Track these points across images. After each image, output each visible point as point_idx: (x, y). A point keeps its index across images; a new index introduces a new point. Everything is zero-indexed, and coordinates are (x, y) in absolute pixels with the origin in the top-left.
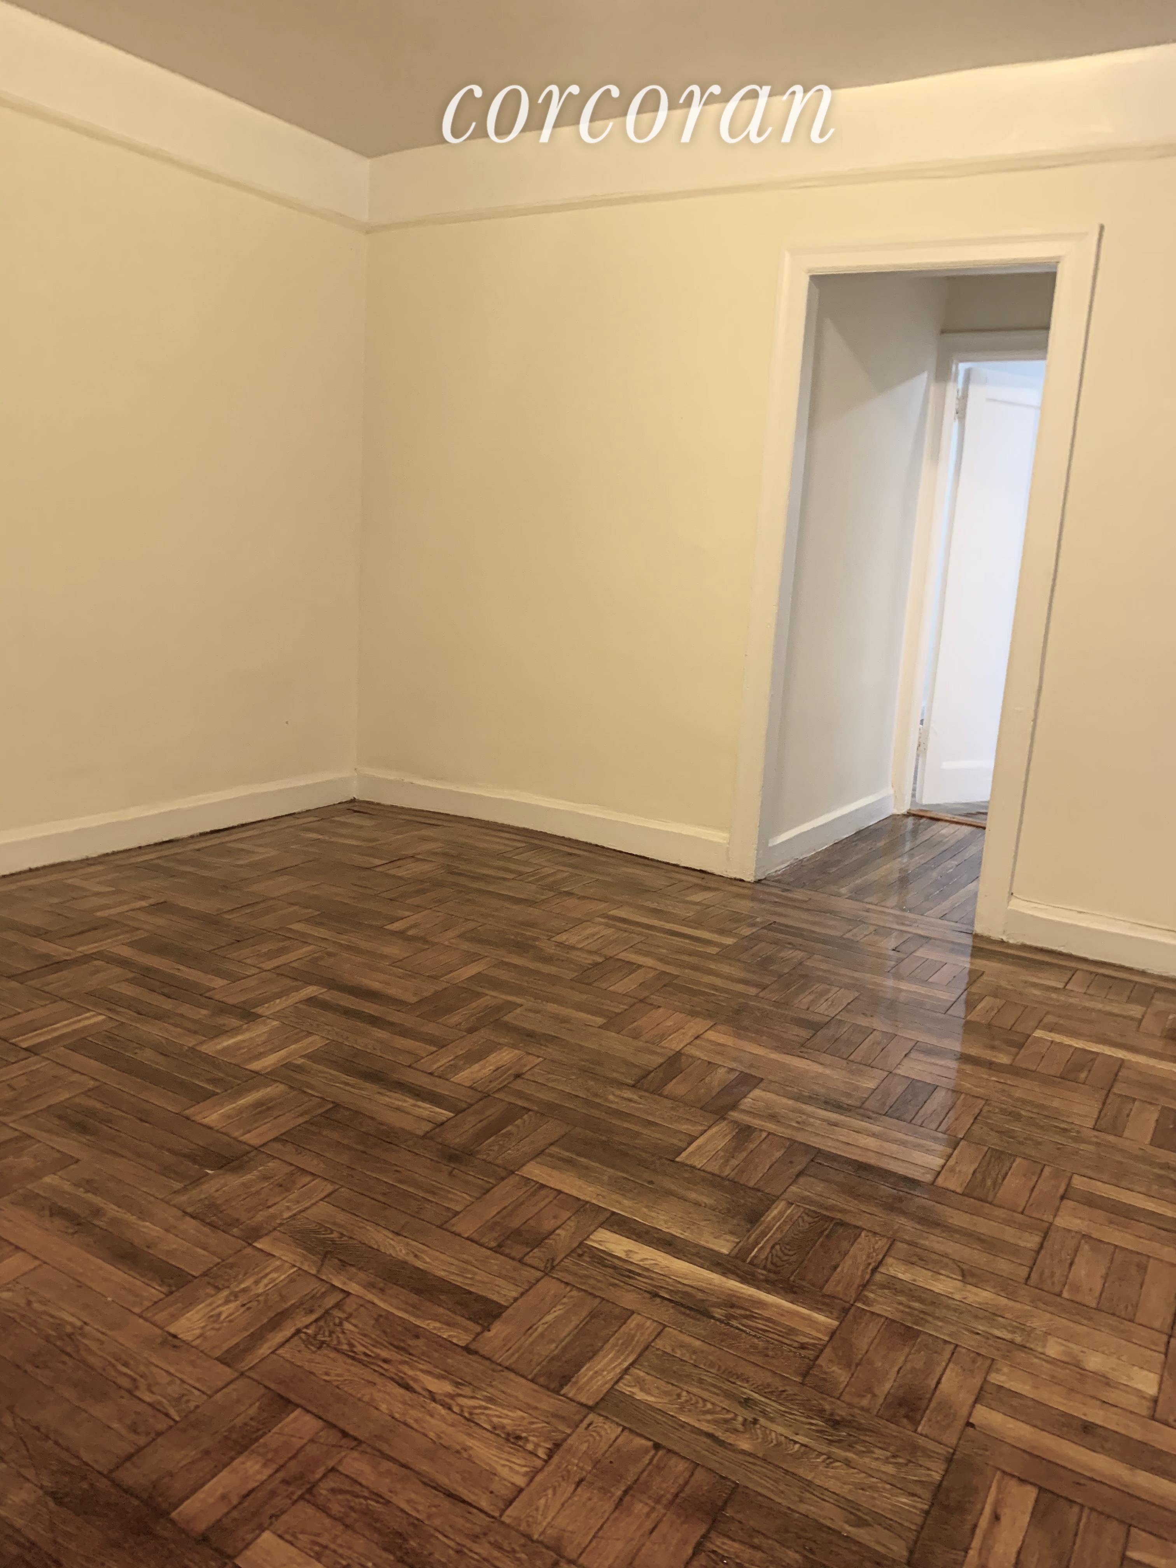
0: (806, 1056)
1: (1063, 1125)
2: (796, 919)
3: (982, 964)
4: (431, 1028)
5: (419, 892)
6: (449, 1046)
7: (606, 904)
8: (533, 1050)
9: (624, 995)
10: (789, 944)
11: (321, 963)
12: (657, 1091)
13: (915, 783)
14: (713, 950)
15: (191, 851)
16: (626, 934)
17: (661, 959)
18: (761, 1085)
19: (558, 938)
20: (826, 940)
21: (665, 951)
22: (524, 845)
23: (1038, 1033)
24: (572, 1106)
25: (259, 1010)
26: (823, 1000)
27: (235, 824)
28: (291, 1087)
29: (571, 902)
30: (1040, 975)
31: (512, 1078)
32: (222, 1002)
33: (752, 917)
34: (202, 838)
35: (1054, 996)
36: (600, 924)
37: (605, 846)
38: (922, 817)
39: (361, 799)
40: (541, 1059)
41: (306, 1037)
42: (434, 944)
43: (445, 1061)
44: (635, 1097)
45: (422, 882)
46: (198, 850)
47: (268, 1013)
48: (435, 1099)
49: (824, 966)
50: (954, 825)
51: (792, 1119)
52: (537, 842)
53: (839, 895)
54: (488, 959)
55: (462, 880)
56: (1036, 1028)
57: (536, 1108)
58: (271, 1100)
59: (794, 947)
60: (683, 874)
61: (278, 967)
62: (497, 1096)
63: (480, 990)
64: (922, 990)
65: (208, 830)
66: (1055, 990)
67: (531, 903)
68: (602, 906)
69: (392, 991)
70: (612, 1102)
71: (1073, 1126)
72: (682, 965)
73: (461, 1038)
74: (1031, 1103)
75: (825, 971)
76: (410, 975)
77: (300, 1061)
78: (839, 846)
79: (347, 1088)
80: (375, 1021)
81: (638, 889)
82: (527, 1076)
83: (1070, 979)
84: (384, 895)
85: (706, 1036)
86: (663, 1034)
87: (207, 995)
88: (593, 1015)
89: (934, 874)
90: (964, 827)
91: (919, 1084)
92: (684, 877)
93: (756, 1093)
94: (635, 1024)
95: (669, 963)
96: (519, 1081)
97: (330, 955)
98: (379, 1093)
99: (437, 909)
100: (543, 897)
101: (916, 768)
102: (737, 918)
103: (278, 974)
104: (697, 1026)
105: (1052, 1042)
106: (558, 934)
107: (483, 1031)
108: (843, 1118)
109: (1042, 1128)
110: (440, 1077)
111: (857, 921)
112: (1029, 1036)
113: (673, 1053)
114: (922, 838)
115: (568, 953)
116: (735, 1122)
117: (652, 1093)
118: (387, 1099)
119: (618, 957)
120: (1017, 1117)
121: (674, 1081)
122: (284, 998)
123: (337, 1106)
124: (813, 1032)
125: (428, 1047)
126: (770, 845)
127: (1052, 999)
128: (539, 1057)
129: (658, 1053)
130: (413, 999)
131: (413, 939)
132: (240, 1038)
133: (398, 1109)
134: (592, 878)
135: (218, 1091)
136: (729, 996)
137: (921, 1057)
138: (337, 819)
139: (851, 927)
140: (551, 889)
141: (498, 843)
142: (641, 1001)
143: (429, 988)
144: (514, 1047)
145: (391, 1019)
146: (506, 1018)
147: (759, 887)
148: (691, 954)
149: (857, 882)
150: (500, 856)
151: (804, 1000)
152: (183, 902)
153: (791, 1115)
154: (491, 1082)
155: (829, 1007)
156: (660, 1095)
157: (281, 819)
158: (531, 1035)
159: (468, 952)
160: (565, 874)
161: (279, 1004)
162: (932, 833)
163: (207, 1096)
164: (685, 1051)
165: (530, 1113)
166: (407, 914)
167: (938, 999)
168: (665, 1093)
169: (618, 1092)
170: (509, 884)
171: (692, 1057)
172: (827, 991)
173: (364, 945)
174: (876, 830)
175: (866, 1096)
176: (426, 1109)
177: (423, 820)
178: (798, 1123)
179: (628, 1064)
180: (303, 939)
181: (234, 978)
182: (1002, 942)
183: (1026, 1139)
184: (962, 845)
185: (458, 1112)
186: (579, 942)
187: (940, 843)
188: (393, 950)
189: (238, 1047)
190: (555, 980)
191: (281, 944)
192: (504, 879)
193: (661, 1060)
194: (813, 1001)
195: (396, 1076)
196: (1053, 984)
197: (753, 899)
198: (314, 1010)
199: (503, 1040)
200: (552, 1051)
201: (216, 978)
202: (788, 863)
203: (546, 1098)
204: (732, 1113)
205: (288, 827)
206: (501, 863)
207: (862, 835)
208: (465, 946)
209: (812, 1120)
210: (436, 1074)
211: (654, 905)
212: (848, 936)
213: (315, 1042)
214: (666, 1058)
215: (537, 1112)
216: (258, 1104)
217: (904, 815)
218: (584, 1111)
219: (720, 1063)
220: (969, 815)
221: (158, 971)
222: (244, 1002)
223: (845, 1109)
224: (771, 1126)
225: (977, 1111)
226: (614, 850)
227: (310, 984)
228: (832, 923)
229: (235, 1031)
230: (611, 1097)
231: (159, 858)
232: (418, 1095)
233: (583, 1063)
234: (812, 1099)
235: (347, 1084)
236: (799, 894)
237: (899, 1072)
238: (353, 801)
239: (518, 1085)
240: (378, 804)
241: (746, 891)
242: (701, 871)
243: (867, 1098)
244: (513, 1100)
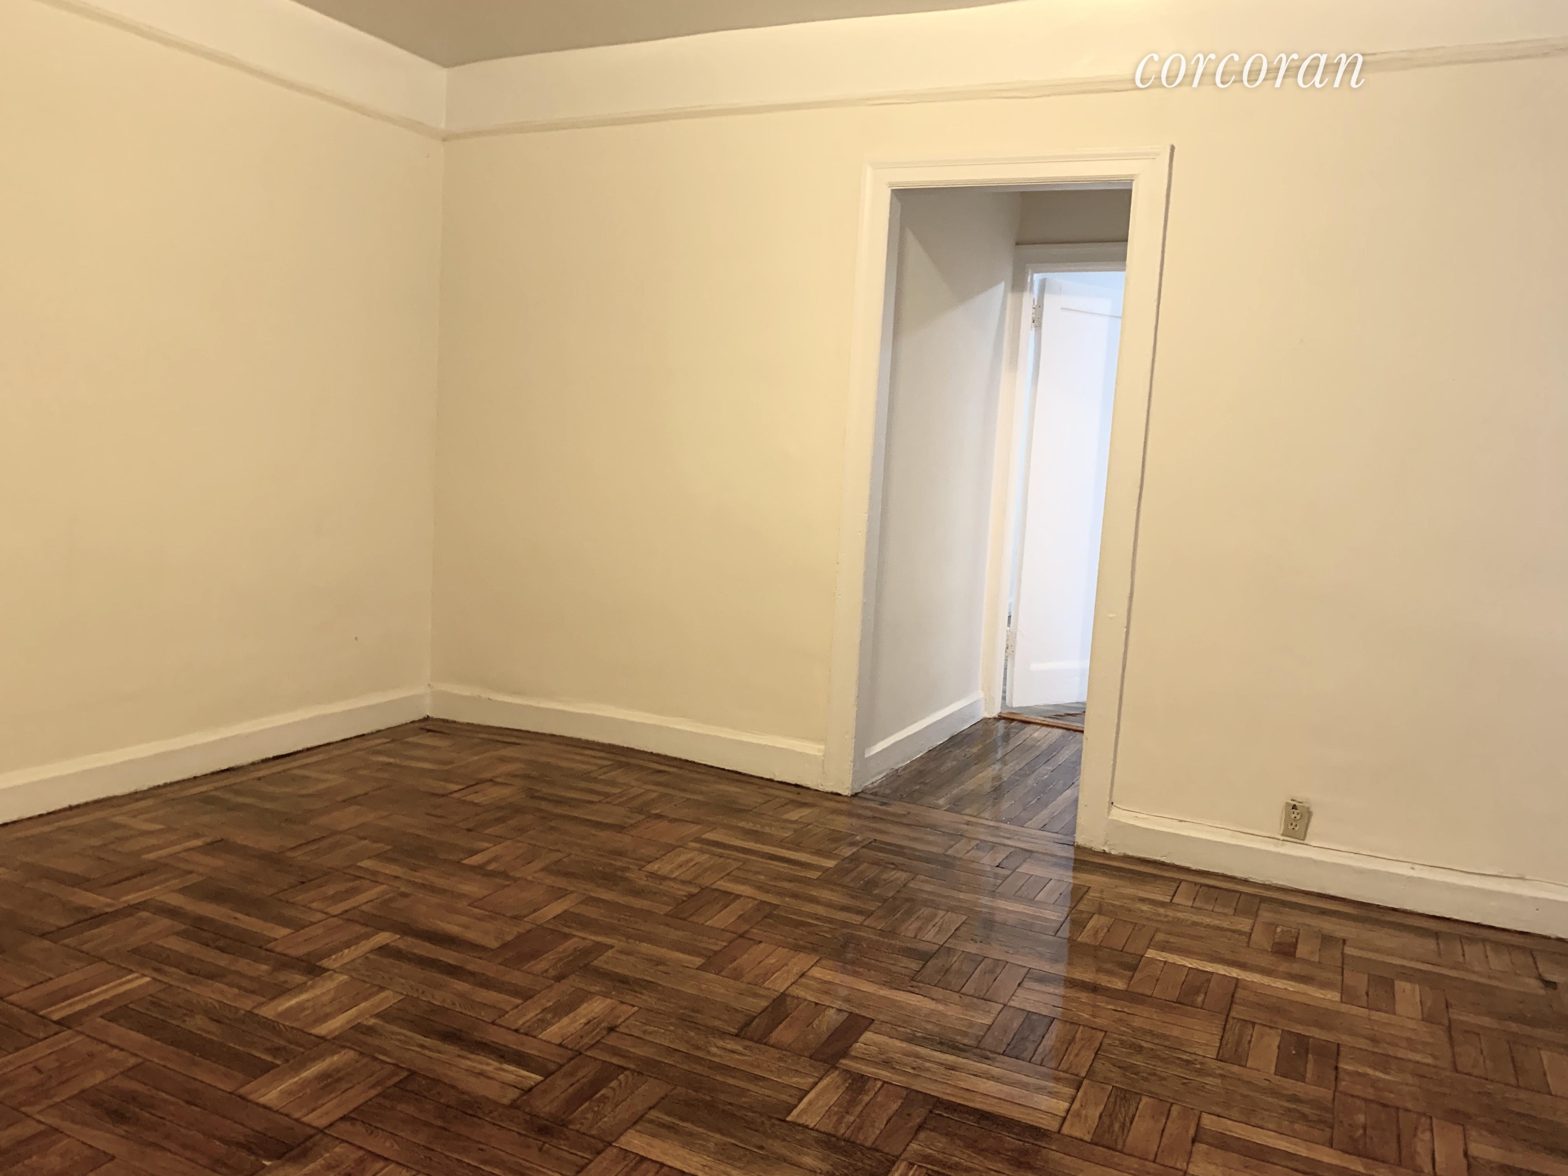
0: (916, 990)
1: (1185, 1057)
2: (896, 835)
3: (1086, 878)
4: (515, 977)
5: (500, 820)
6: (535, 998)
7: (700, 826)
8: (628, 998)
9: (723, 930)
10: (893, 864)
11: (393, 905)
12: (762, 1040)
13: (1005, 684)
14: (814, 875)
15: (254, 779)
16: (722, 860)
17: (760, 887)
18: (872, 1027)
19: (650, 868)
20: (928, 858)
21: (763, 877)
22: (610, 763)
23: (1151, 953)
24: (672, 1063)
25: (325, 963)
26: (930, 926)
27: (300, 748)
28: (361, 1053)
29: (663, 824)
30: (1148, 888)
31: (605, 1032)
32: (285, 955)
33: (853, 835)
34: (263, 766)
35: (1162, 910)
36: (693, 849)
37: (696, 761)
38: (1013, 720)
39: (435, 716)
40: (636, 1009)
41: (377, 993)
42: (515, 880)
43: (532, 1014)
44: (740, 1048)
45: (500, 808)
46: (259, 779)
47: (336, 965)
48: (520, 1060)
49: (928, 888)
50: (1044, 728)
51: (906, 1065)
52: (623, 759)
53: (937, 807)
54: (575, 894)
55: (544, 805)
56: (1148, 948)
57: (632, 1066)
58: (338, 1070)
59: (896, 867)
60: (777, 789)
61: (346, 911)
62: (589, 1053)
63: (566, 930)
64: (1030, 910)
65: (271, 756)
66: (1162, 904)
67: (620, 828)
68: (695, 828)
69: (471, 935)
70: (714, 1055)
71: (1194, 1057)
72: (781, 893)
73: (548, 987)
74: (1151, 1032)
75: (930, 893)
76: (490, 917)
77: (372, 1021)
78: (934, 753)
79: (427, 1052)
80: (455, 971)
81: (733, 809)
82: (622, 1029)
83: (1176, 892)
84: (461, 825)
85: (810, 973)
86: (766, 974)
87: (269, 946)
88: (689, 954)
89: (1031, 781)
90: (1057, 730)
91: (1034, 1017)
92: (777, 793)
93: (868, 1035)
94: (736, 962)
95: (768, 892)
96: (613, 1035)
97: (404, 895)
98: (459, 1056)
99: (519, 839)
100: (633, 822)
101: (1006, 669)
102: (836, 837)
103: (348, 920)
104: (801, 962)
105: (1165, 962)
106: (650, 862)
107: (572, 977)
108: (961, 1060)
109: (1163, 1060)
110: (526, 1034)
111: (957, 836)
112: (1142, 956)
113: (778, 994)
114: (1014, 742)
115: (661, 884)
116: (847, 1071)
117: (757, 1042)
118: (469, 1063)
119: (714, 887)
120: (1140, 1049)
121: (781, 1026)
122: (353, 948)
123: (413, 1073)
124: (923, 962)
125: (513, 999)
126: (866, 756)
127: (1159, 915)
128: (633, 1006)
129: (763, 996)
130: (494, 944)
131: (493, 874)
132: (304, 997)
133: (481, 1074)
134: (683, 797)
135: (278, 1062)
136: (835, 927)
137: (1037, 986)
138: (410, 739)
139: (952, 843)
140: (640, 812)
141: (582, 762)
142: (741, 936)
143: (511, 932)
144: (606, 995)
145: (470, 967)
146: (596, 963)
147: (856, 801)
148: (791, 879)
149: (954, 792)
150: (585, 776)
151: (910, 928)
152: (241, 838)
153: (906, 1060)
154: (582, 1037)
155: (938, 933)
156: (765, 1044)
157: (349, 741)
158: (624, 980)
159: (552, 887)
160: (655, 795)
161: (349, 955)
162: (1024, 737)
163: (267, 1068)
164: (790, 991)
165: (627, 1073)
166: (487, 845)
167: (1046, 920)
168: (772, 1041)
169: (721, 1043)
170: (595, 807)
171: (798, 998)
172: (934, 916)
173: (440, 882)
174: (968, 735)
175: (982, 1033)
176: (512, 1073)
177: (499, 738)
178: (914, 1068)
179: (728, 1009)
180: (375, 877)
181: (298, 926)
182: (1104, 852)
183: (1150, 1074)
184: (1054, 749)
185: (547, 1075)
186: (672, 871)
187: (1032, 747)
188: (473, 888)
189: (301, 1007)
190: (646, 915)
191: (351, 884)
192: (592, 802)
193: (764, 1004)
194: (920, 929)
195: (477, 1035)
196: (1161, 898)
197: (850, 814)
198: (386, 961)
199: (593, 989)
200: (648, 999)
201: (277, 927)
202: (884, 774)
203: (643, 1054)
204: (844, 1061)
205: (358, 750)
206: (583, 784)
207: (956, 741)
208: (549, 880)
209: (928, 1065)
210: (522, 1031)
211: (749, 826)
212: (949, 852)
213: (387, 998)
214: (771, 1001)
215: (633, 1071)
216: (324, 1076)
217: (995, 718)
218: (686, 1067)
219: (827, 1004)
220: (1058, 717)
221: (211, 921)
222: (309, 954)
223: (964, 1051)
224: (885, 1074)
225: (1097, 1045)
226: (705, 765)
227: (382, 930)
228: (931, 838)
229: (301, 988)
230: (714, 1050)
231: (216, 789)
232: (502, 1057)
233: (682, 1011)
234: (927, 1040)
235: (422, 1046)
236: (897, 808)
237: (1012, 1003)
238: (427, 719)
239: (612, 1040)
240: (455, 722)
241: (844, 807)
242: (797, 786)
243: (984, 1036)
244: (608, 1058)
